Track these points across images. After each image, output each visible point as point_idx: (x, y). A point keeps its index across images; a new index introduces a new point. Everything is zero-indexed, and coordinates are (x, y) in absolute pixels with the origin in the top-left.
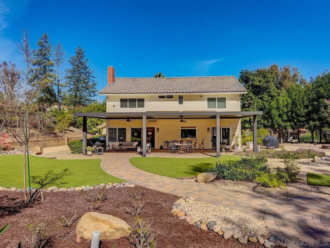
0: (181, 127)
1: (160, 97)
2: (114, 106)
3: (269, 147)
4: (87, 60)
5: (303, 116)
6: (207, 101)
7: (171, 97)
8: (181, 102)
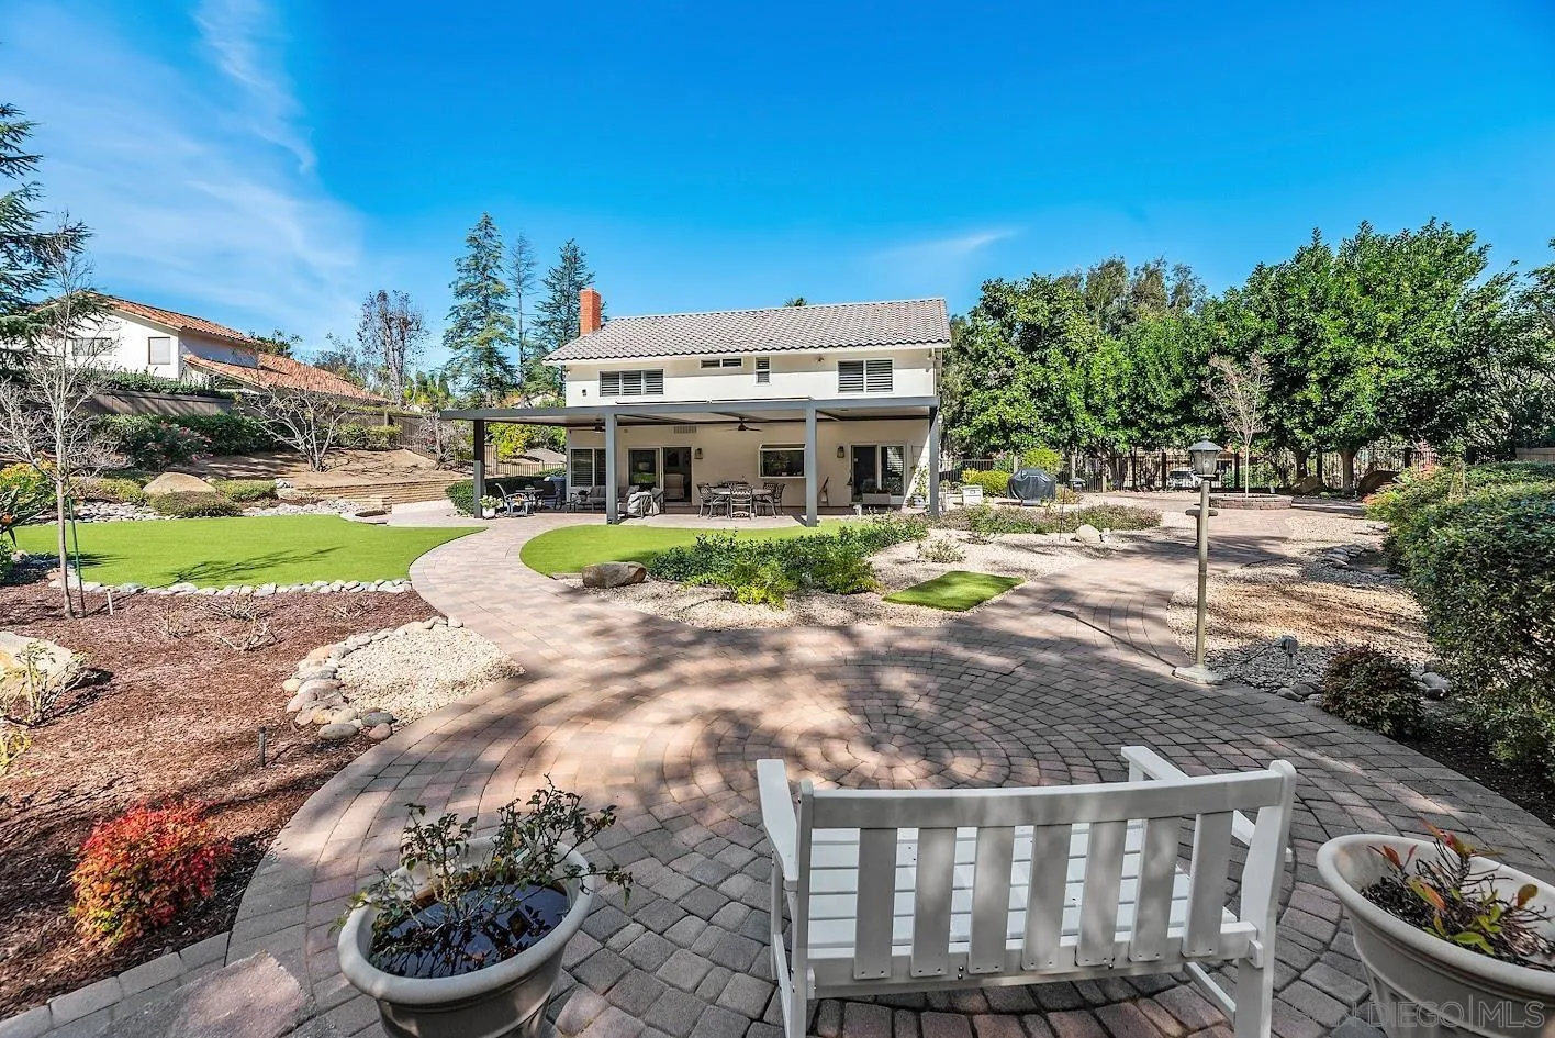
0: (764, 446)
1: (705, 364)
2: (584, 391)
3: (1025, 502)
4: (590, 276)
5: (1168, 411)
6: (837, 373)
7: (737, 362)
8: (763, 377)
